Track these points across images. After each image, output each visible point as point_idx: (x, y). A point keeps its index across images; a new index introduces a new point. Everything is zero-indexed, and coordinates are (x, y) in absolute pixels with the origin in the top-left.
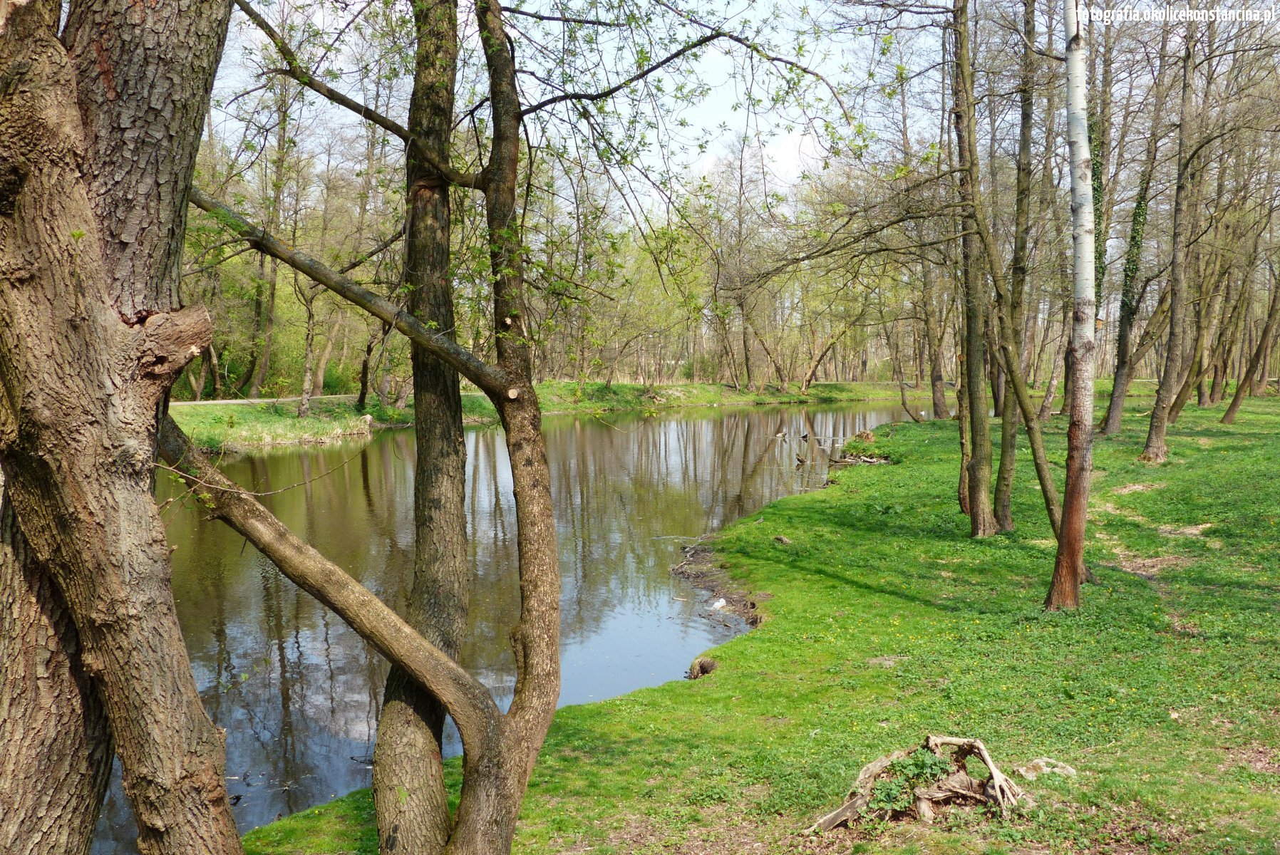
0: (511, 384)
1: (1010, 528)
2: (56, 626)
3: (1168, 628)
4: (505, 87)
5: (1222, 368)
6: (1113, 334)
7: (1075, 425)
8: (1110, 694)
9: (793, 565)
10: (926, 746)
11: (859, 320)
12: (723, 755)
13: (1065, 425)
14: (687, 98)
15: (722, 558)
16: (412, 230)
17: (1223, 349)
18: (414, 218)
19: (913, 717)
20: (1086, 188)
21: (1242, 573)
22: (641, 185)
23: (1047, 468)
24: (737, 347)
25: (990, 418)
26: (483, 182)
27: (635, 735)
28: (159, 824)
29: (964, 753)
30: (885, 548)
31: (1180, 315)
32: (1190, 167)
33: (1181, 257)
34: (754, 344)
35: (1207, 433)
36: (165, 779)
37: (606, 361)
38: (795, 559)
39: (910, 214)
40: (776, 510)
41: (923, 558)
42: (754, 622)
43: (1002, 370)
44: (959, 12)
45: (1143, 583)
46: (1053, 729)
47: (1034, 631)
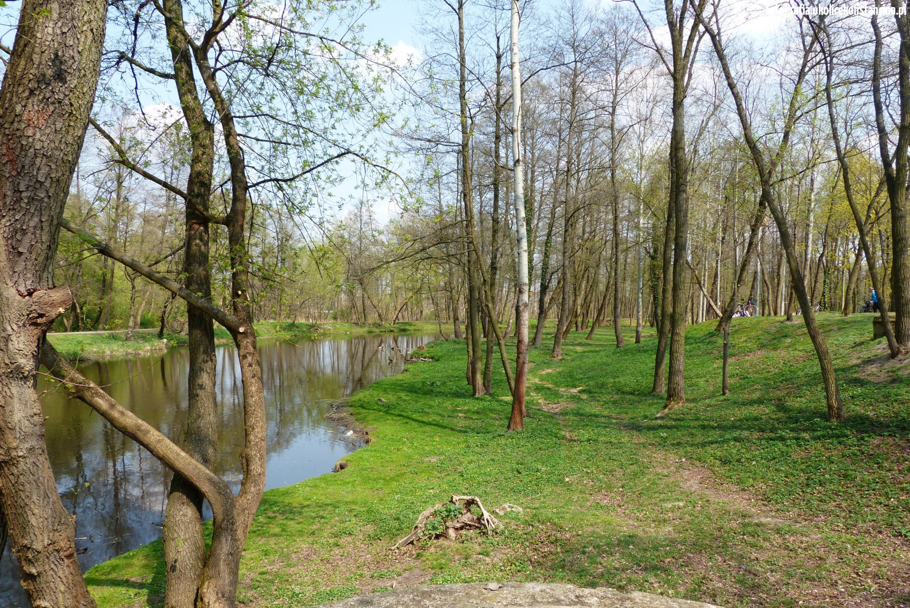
0: (241, 325)
1: (491, 391)
3: (564, 438)
4: (239, 173)
5: (586, 315)
6: (537, 299)
7: (520, 342)
8: (538, 471)
9: (387, 412)
10: (451, 501)
11: (419, 291)
12: (351, 511)
13: (516, 342)
14: (333, 182)
15: (351, 410)
16: (188, 245)
17: (586, 305)
18: (190, 239)
19: (445, 487)
20: (523, 231)
21: (596, 411)
23: (507, 362)
24: (359, 304)
25: (482, 339)
26: (227, 221)
27: (306, 503)
28: (34, 571)
29: (469, 503)
30: (432, 403)
31: (567, 289)
32: (570, 221)
33: (567, 263)
34: (367, 302)
35: (580, 344)
36: (38, 546)
37: (293, 311)
38: (388, 409)
39: (442, 240)
40: (378, 385)
41: (450, 407)
42: (367, 442)
43: (486, 315)
44: (465, 145)
45: (552, 416)
46: (512, 489)
47: (503, 441)
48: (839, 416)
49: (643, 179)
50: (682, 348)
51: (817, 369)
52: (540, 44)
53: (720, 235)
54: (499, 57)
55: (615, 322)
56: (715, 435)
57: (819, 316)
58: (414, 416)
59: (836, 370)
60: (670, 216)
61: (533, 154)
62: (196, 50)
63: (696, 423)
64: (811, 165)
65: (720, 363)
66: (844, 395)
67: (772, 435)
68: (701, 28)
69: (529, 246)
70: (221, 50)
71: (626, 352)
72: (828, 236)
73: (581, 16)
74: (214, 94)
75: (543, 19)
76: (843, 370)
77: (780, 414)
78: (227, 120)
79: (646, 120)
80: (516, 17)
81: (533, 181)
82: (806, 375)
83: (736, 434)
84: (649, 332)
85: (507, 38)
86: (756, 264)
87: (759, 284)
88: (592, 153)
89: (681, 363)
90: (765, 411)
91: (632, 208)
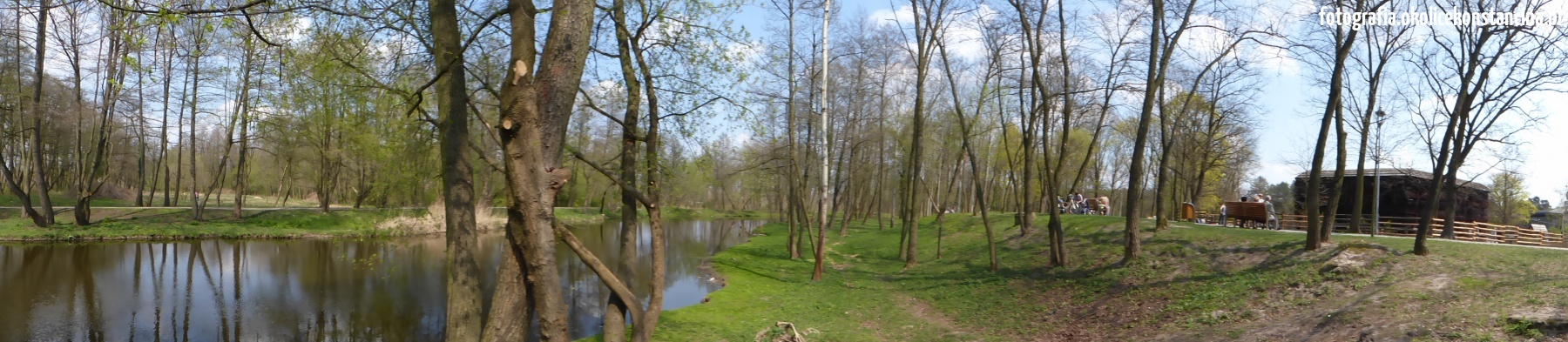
0: (652, 202)
1: (802, 255)
2: (520, 266)
3: (845, 286)
4: (654, 111)
5: (862, 210)
6: (833, 198)
7: (821, 223)
8: (829, 307)
9: (736, 267)
10: (776, 325)
11: (758, 191)
12: (712, 329)
13: (818, 224)
14: (710, 116)
15: (714, 264)
16: (624, 154)
17: (862, 204)
18: (625, 150)
19: (772, 316)
20: (826, 153)
21: (865, 269)
22: (694, 142)
23: (813, 237)
24: (720, 198)
25: (796, 223)
26: (646, 140)
27: (684, 321)
28: (547, 335)
29: (788, 327)
30: (765, 262)
31: (851, 192)
32: (855, 149)
33: (851, 176)
34: (725, 197)
35: (857, 228)
36: (550, 320)
37: (678, 201)
38: (737, 265)
39: (775, 158)
40: (731, 250)
41: (776, 265)
42: (723, 285)
43: (800, 208)
44: (791, 99)
45: (838, 272)
46: (813, 319)
47: (808, 287)
48: (996, 269)
49: (898, 128)
50: (916, 230)
51: (987, 243)
52: (841, 41)
53: (941, 165)
54: (814, 46)
55: (879, 215)
56: (932, 283)
57: (990, 214)
58: (754, 270)
59: (996, 243)
60: (913, 150)
61: (833, 107)
62: (632, 39)
63: (922, 276)
64: (989, 129)
65: (936, 240)
66: (999, 257)
67: (962, 282)
68: (935, 42)
69: (829, 162)
70: (646, 39)
71: (885, 233)
72: (997, 170)
73: (866, 27)
74: (642, 64)
75: (843, 26)
76: (999, 243)
77: (967, 269)
78: (648, 78)
79: (902, 93)
80: (826, 22)
81: (832, 125)
82: (982, 246)
83: (944, 281)
84: (898, 222)
85: (820, 35)
86: (959, 183)
87: (960, 196)
88: (869, 110)
89: (915, 240)
90: (958, 268)
91: (891, 145)
